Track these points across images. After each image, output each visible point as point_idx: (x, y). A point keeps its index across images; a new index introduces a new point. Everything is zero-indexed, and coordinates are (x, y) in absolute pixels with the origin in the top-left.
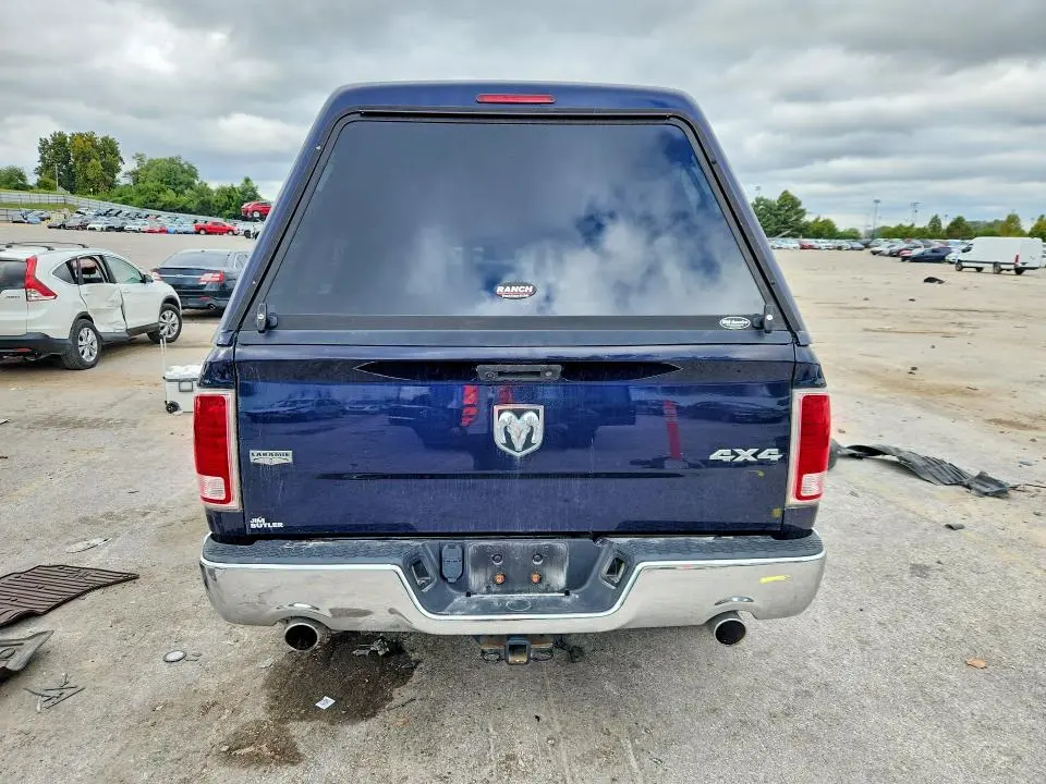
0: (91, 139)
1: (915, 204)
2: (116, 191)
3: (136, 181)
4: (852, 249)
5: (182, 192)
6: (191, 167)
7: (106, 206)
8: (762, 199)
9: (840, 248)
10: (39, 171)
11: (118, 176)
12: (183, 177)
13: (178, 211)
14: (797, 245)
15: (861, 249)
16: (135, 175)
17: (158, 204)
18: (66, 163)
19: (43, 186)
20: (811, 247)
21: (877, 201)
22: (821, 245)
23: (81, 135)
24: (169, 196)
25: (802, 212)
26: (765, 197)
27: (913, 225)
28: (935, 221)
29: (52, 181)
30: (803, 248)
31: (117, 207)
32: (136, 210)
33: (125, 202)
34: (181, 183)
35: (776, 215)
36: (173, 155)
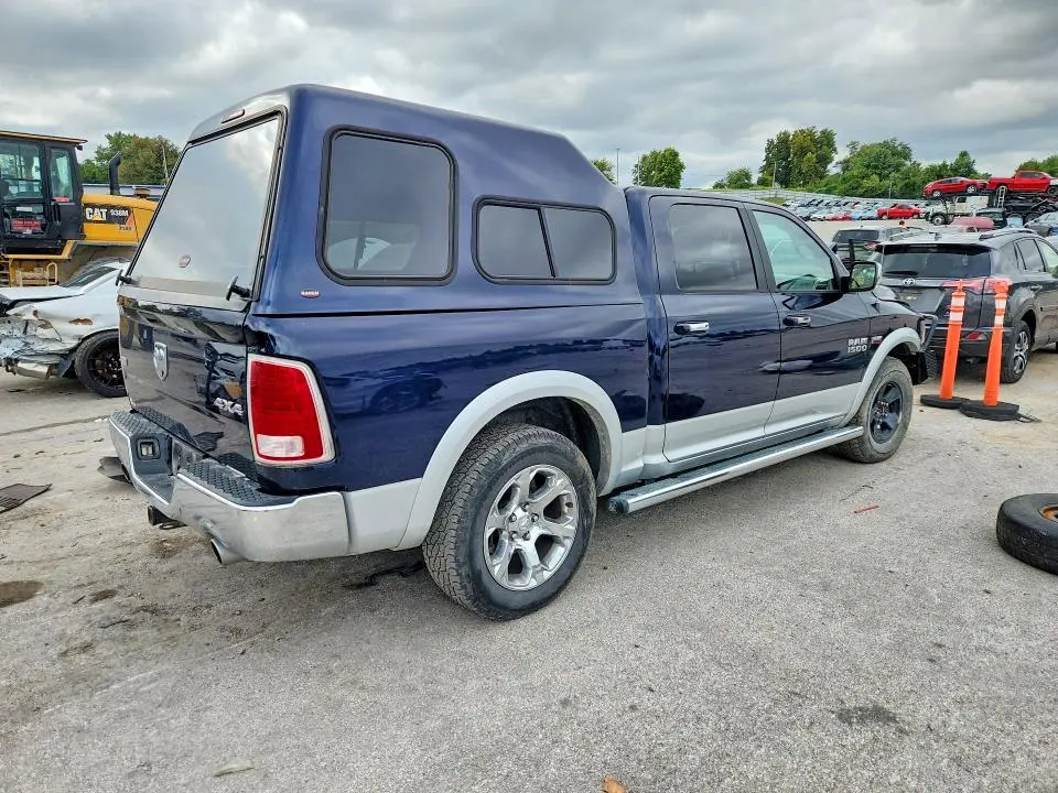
0: (811, 134)
2: (824, 181)
3: (845, 170)
5: (887, 176)
6: (905, 148)
7: (810, 197)
10: (763, 170)
11: (829, 167)
12: (894, 161)
13: (879, 196)
16: (846, 164)
17: (861, 191)
18: (785, 159)
19: (763, 183)
23: (802, 132)
24: (874, 181)
29: (770, 178)
31: (819, 197)
32: (837, 198)
33: (829, 192)
34: (890, 166)
36: (888, 138)
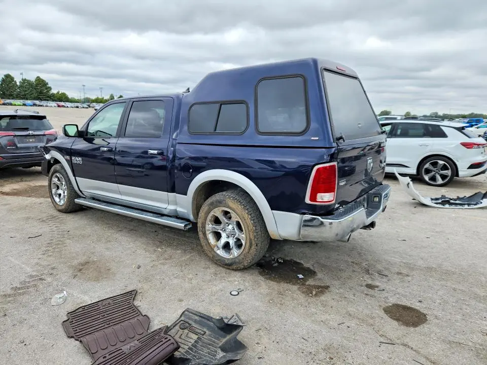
1: (101, 88)
4: (83, 107)
8: (25, 80)
9: (77, 107)
14: (56, 105)
15: (87, 108)
20: (63, 106)
21: (84, 86)
22: (68, 105)
25: (50, 88)
26: (27, 79)
27: (103, 98)
28: (112, 97)
30: (59, 106)
35: (35, 89)
